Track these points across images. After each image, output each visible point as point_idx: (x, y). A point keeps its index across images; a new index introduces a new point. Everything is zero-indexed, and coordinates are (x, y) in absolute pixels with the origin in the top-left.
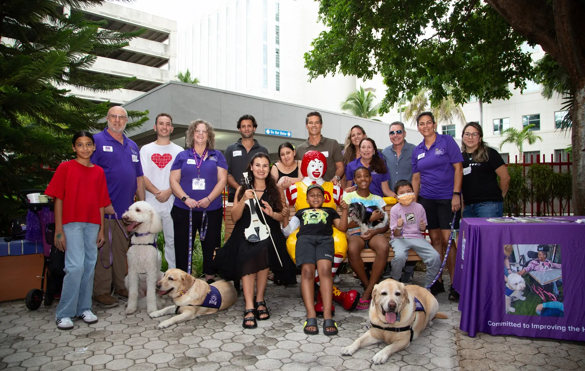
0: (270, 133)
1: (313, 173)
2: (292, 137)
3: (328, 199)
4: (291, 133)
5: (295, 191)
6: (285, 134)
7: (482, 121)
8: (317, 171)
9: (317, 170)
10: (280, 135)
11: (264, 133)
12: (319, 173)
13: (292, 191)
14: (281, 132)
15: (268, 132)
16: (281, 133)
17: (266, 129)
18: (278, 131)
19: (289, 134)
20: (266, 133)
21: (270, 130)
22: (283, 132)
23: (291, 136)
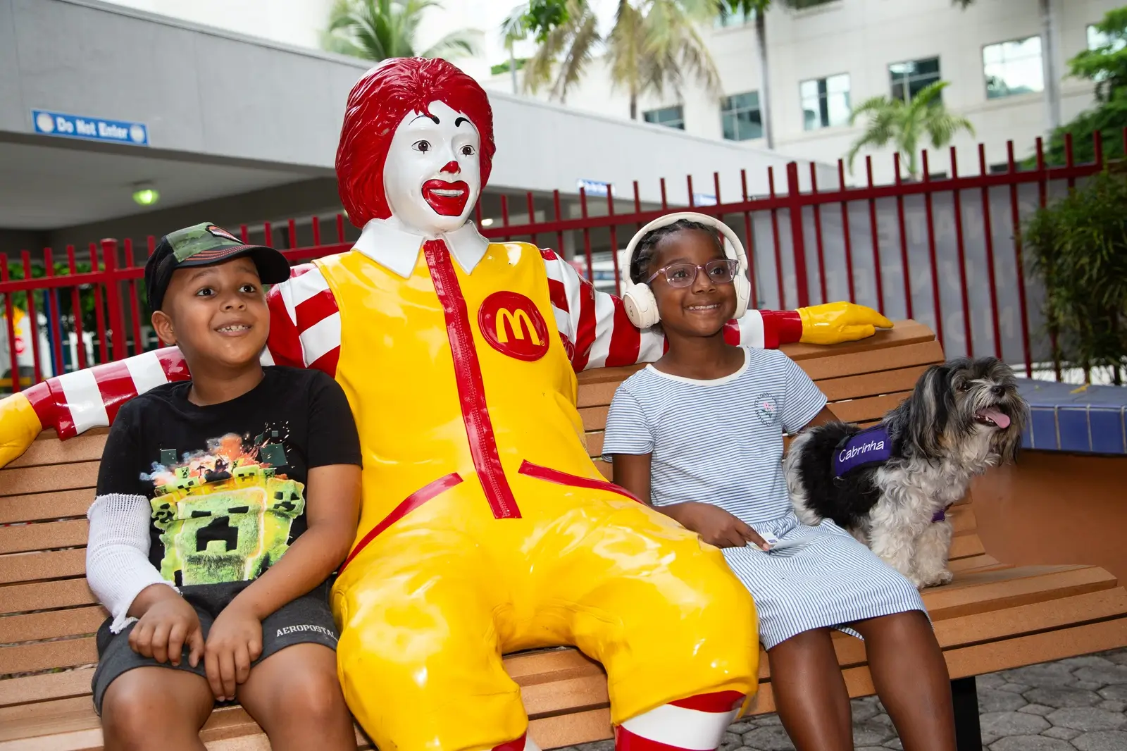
0: (56, 130)
1: (427, 189)
2: (152, 144)
3: (536, 341)
4: (143, 127)
5: (321, 306)
6: (121, 133)
7: (767, 89)
8: (450, 178)
9: (452, 167)
10: (98, 136)
11: (30, 130)
12: (461, 185)
13: (299, 309)
14: (102, 126)
15: (46, 125)
16: (105, 131)
17: (36, 114)
18: (87, 121)
19: (137, 135)
20: (37, 128)
21: (54, 117)
22: (109, 124)
23: (145, 141)
